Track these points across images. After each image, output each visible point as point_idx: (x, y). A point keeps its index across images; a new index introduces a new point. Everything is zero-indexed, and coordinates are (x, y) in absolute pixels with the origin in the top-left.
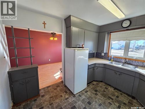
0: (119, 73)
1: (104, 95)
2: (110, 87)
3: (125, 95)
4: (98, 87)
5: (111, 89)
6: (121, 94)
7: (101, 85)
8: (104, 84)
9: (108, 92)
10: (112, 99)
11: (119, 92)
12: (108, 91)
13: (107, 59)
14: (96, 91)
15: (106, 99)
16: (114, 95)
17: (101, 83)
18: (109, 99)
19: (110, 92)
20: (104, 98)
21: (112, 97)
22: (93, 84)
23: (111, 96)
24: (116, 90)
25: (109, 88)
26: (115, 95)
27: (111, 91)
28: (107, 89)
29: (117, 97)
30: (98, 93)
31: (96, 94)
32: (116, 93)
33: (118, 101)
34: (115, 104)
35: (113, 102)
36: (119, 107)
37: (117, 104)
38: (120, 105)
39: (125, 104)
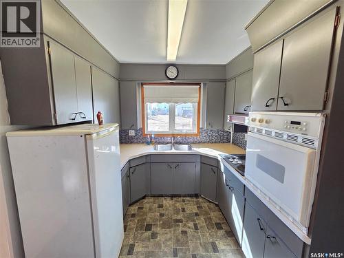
0: (175, 165)
1: (166, 225)
2: (163, 198)
3: (188, 198)
4: (145, 214)
5: (167, 202)
6: (184, 201)
7: (148, 205)
8: (152, 200)
9: (167, 212)
10: (180, 221)
11: (180, 199)
12: (167, 209)
13: (143, 143)
14: (149, 227)
15: (174, 230)
16: (177, 212)
17: (145, 201)
18: (178, 225)
19: (170, 208)
20: (171, 232)
21: (179, 217)
22: (133, 215)
23: (175, 217)
24: (175, 199)
25: (164, 202)
26: (179, 210)
27: (170, 206)
28: (162, 206)
29: (183, 210)
30: (154, 229)
31: (154, 235)
32: (178, 205)
33: (189, 218)
34: (189, 228)
35: (185, 225)
36: (196, 227)
37: (191, 224)
38: (194, 221)
39: (197, 214)
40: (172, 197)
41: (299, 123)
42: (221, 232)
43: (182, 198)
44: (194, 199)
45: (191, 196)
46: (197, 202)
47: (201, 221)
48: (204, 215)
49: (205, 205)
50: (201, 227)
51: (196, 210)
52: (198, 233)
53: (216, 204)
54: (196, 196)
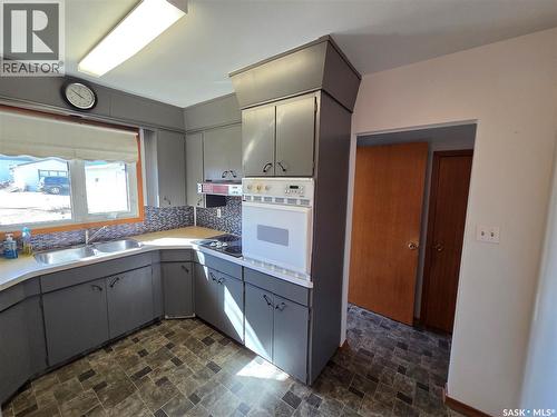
1: (121, 393)
2: (86, 360)
3: (143, 333)
5: (100, 361)
6: (136, 340)
8: (54, 377)
9: (110, 376)
10: (147, 370)
11: (126, 342)
12: (106, 372)
15: (142, 390)
16: (134, 361)
17: (34, 390)
18: (145, 380)
19: (114, 366)
20: (136, 398)
21: (140, 368)
23: (133, 371)
24: (114, 348)
25: (93, 364)
26: (134, 357)
27: (111, 363)
28: (91, 373)
29: (143, 353)
32: (127, 352)
33: (160, 357)
34: (167, 370)
35: (158, 371)
36: (177, 362)
37: (168, 364)
38: (170, 356)
39: (169, 346)
40: (107, 346)
41: (297, 187)
42: (214, 347)
43: (129, 338)
44: (156, 328)
45: (147, 326)
46: (163, 330)
47: (182, 350)
48: (182, 340)
49: (177, 326)
50: (186, 357)
51: (165, 341)
52: (183, 367)
53: (192, 318)
54: (157, 322)
